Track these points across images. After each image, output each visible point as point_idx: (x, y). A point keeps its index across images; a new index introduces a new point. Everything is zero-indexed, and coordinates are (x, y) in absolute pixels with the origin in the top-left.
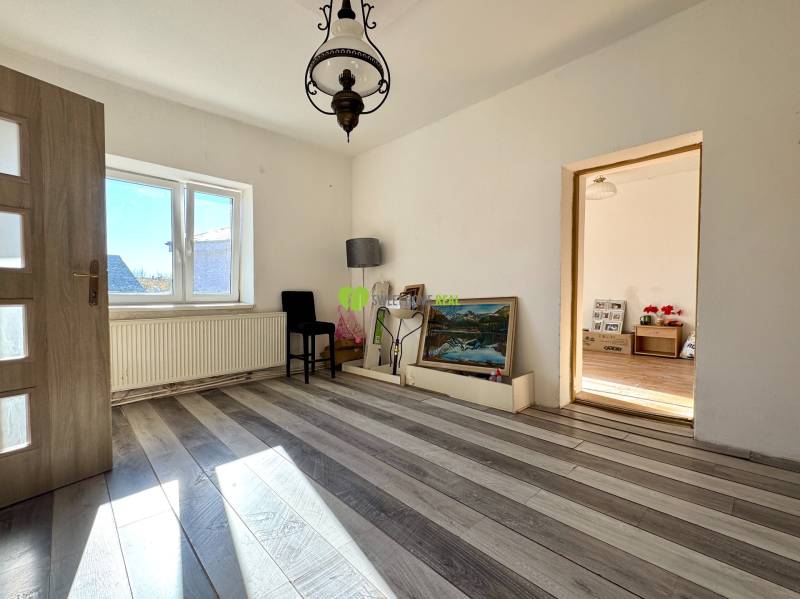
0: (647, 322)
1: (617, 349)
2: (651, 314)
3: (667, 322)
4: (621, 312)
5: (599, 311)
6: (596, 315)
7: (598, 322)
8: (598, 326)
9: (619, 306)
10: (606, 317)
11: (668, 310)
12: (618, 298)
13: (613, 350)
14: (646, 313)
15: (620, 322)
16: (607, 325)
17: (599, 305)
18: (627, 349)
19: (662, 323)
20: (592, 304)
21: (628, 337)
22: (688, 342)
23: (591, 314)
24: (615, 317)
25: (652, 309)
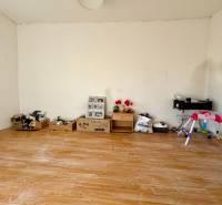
0: (116, 111)
2: (119, 105)
3: (126, 110)
5: (91, 104)
6: (90, 107)
7: (91, 111)
9: (102, 100)
10: (95, 107)
11: (127, 103)
12: (101, 95)
13: (99, 130)
14: (116, 105)
15: (103, 111)
16: (96, 113)
17: (91, 100)
21: (107, 121)
22: (137, 123)
24: (100, 108)
25: (119, 102)
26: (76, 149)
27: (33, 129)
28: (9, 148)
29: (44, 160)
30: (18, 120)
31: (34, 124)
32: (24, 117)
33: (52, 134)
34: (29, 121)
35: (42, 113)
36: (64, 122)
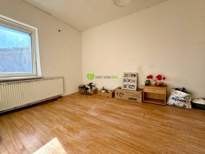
0: (148, 84)
1: (135, 99)
2: (150, 79)
3: (158, 84)
4: (135, 78)
5: (125, 78)
6: (125, 80)
7: (125, 84)
8: (125, 86)
9: (135, 76)
10: (129, 81)
11: (159, 77)
13: (132, 100)
14: (147, 79)
15: (135, 84)
16: (130, 86)
17: (126, 75)
18: (140, 100)
19: (156, 85)
20: (123, 75)
21: (139, 93)
22: (172, 96)
23: (122, 80)
24: (133, 81)
25: (150, 77)
26: (113, 111)
27: (89, 94)
28: (78, 103)
29: (94, 114)
30: (82, 88)
31: (89, 91)
32: (85, 86)
33: (99, 98)
34: (87, 89)
35: (94, 84)
36: (107, 91)
